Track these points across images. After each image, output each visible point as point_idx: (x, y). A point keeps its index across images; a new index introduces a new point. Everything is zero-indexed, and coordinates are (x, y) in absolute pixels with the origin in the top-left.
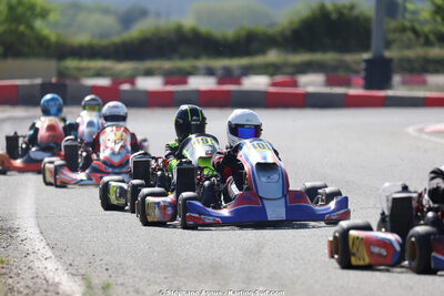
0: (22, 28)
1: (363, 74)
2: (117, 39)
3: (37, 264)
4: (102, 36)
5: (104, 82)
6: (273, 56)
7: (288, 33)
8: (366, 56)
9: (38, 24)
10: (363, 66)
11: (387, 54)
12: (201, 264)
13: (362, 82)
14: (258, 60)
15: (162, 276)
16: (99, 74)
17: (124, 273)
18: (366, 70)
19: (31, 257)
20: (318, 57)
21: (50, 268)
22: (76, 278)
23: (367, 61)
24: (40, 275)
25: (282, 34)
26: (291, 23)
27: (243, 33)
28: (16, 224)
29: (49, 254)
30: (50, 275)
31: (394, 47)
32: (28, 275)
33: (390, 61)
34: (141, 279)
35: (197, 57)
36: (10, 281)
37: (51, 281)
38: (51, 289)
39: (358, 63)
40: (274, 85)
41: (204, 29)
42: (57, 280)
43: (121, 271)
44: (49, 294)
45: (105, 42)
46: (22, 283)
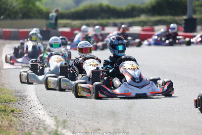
0: (30, 6)
1: (183, 26)
2: (73, 10)
3: (35, 112)
4: (67, 9)
5: (67, 30)
6: (143, 18)
7: (150, 7)
8: (185, 17)
9: (38, 4)
10: (183, 22)
11: (194, 16)
12: (108, 111)
13: (183, 29)
14: (137, 19)
15: (91, 117)
16: (65, 26)
17: (74, 116)
18: (185, 24)
19: (33, 109)
20: (163, 18)
21: (41, 114)
22: (53, 118)
23: (185, 20)
24: (37, 117)
25: (147, 8)
26: (151, 3)
27: (130, 7)
28: (26, 94)
29: (41, 107)
30: (41, 117)
31: (198, 13)
32: (31, 117)
33: (195, 20)
34: (82, 118)
35: (109, 18)
36: (23, 119)
37: (41, 119)
38: (42, 123)
39: (181, 20)
40: (143, 30)
41: (112, 5)
42: (44, 119)
43: (73, 115)
44: (40, 125)
45: (68, 11)
46: (29, 120)
